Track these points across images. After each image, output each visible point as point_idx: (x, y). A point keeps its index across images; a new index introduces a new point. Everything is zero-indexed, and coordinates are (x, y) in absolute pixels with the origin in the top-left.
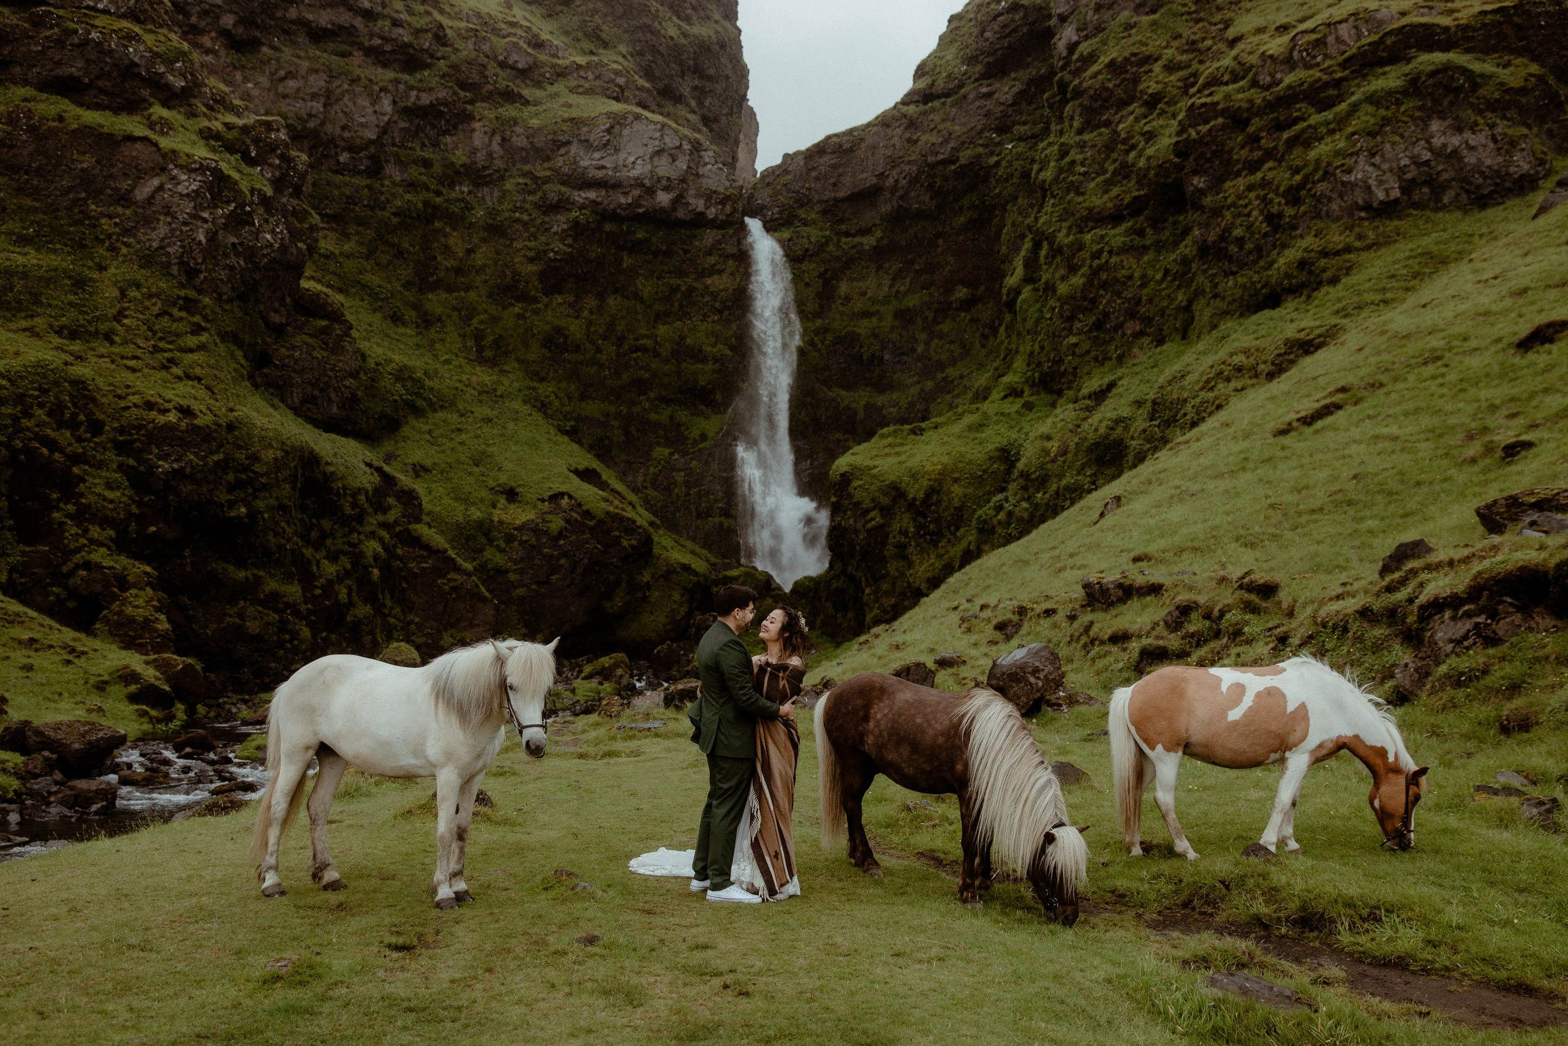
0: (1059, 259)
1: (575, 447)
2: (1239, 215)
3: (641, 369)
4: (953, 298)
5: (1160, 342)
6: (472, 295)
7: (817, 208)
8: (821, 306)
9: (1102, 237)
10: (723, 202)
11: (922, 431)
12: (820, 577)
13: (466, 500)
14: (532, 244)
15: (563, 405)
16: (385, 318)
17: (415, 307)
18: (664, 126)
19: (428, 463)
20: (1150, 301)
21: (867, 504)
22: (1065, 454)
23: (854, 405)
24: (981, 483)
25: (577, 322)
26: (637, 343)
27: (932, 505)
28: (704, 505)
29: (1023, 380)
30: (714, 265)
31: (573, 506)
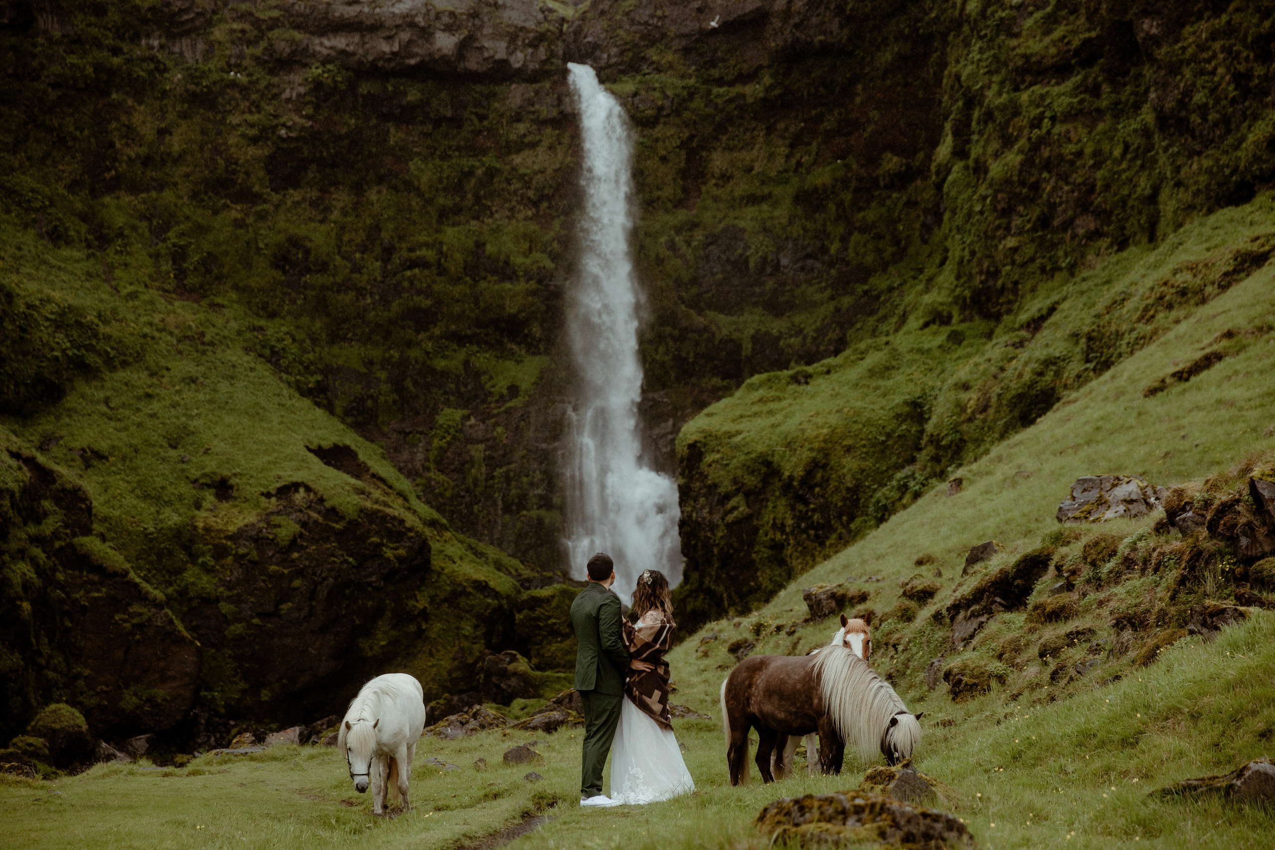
0: (990, 126)
1: (319, 412)
2: (1202, 72)
3: (419, 292)
4: (880, 172)
5: (1122, 244)
6: (168, 196)
7: (677, 44)
8: (685, 190)
9: (1043, 97)
10: (534, 44)
11: (807, 378)
13: (158, 498)
14: (254, 118)
15: (305, 351)
16: (41, 236)
17: (84, 218)
19: (103, 446)
20: (1107, 187)
21: (726, 486)
22: (985, 409)
23: (735, 335)
24: (883, 452)
25: (324, 228)
26: (413, 255)
27: (816, 485)
28: (513, 492)
29: (950, 299)
30: (525, 135)
31: (311, 502)
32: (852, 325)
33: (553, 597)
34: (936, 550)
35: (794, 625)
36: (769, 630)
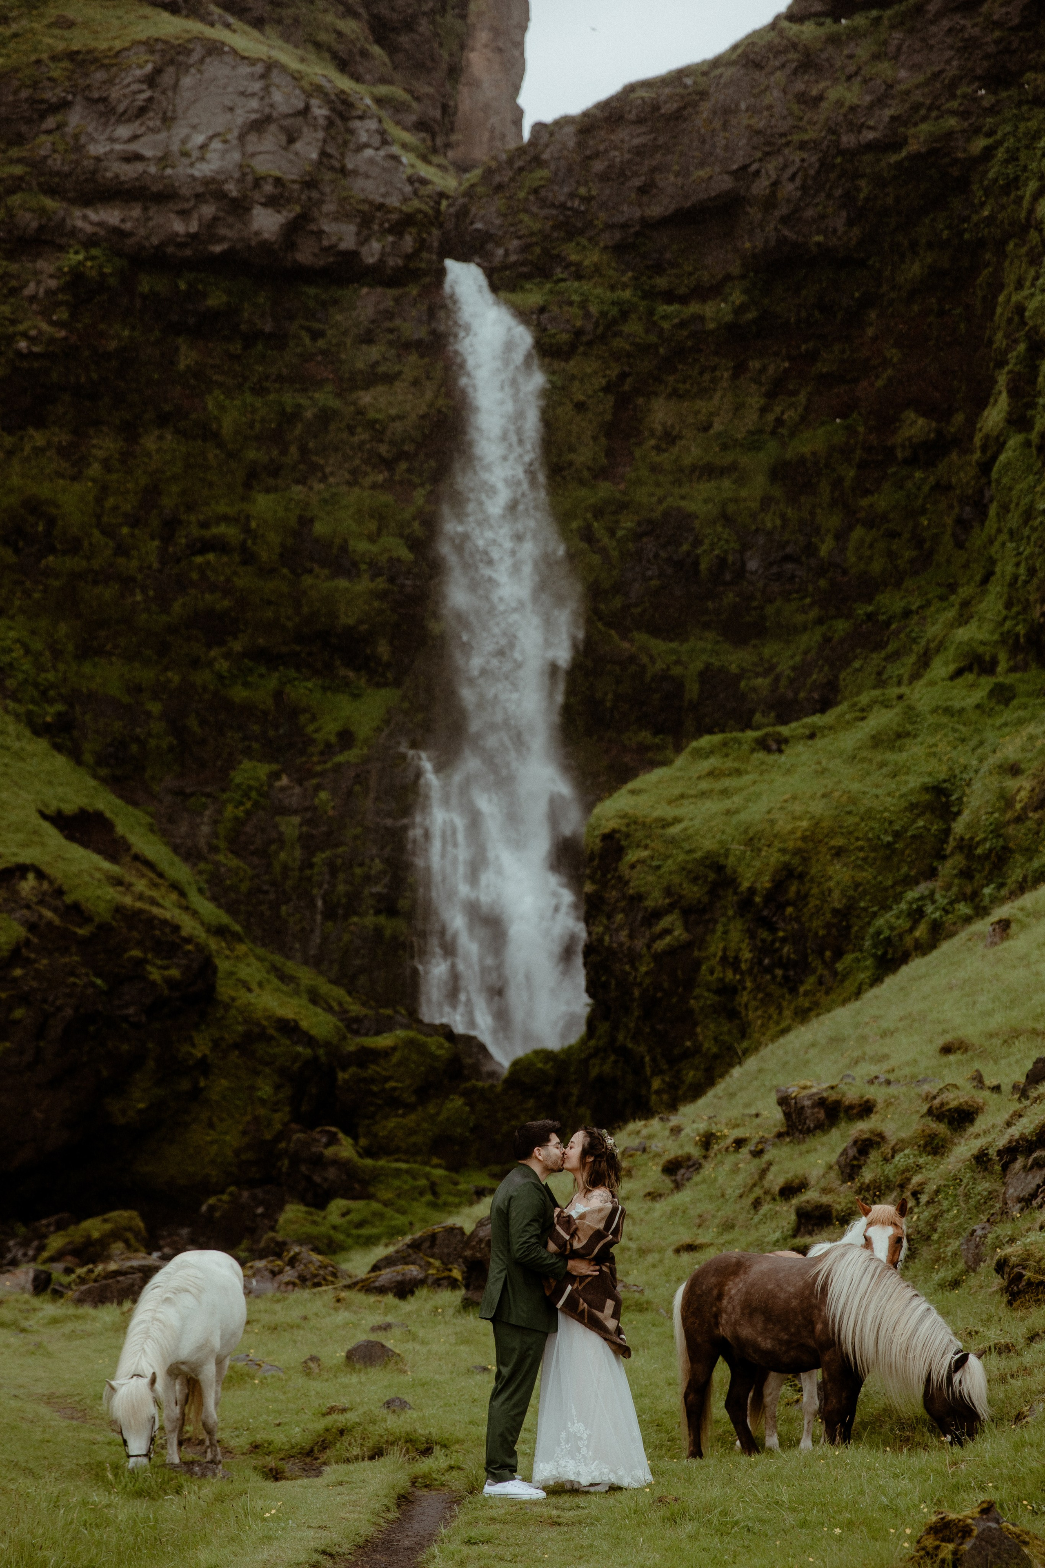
1: (60, 761)
3: (213, 589)
4: (897, 439)
7: (606, 239)
8: (610, 453)
10: (397, 230)
11: (781, 743)
12: (569, 1051)
15: (42, 668)
18: (270, 66)
21: (655, 899)
23: (677, 671)
24: (888, 858)
25: (77, 487)
26: (207, 533)
27: (788, 903)
28: (341, 888)
29: (996, 637)
30: (377, 363)
31: (44, 894)
32: (848, 663)
33: (394, 1049)
34: (971, 1032)
35: (762, 1140)
36: (723, 1144)
